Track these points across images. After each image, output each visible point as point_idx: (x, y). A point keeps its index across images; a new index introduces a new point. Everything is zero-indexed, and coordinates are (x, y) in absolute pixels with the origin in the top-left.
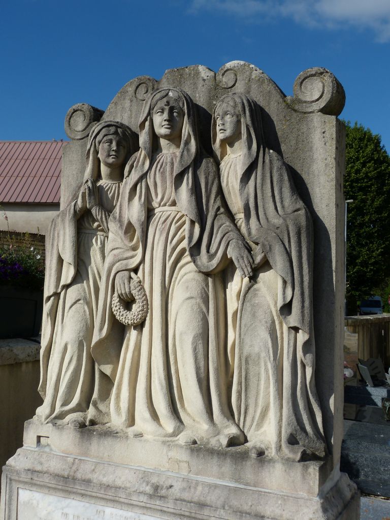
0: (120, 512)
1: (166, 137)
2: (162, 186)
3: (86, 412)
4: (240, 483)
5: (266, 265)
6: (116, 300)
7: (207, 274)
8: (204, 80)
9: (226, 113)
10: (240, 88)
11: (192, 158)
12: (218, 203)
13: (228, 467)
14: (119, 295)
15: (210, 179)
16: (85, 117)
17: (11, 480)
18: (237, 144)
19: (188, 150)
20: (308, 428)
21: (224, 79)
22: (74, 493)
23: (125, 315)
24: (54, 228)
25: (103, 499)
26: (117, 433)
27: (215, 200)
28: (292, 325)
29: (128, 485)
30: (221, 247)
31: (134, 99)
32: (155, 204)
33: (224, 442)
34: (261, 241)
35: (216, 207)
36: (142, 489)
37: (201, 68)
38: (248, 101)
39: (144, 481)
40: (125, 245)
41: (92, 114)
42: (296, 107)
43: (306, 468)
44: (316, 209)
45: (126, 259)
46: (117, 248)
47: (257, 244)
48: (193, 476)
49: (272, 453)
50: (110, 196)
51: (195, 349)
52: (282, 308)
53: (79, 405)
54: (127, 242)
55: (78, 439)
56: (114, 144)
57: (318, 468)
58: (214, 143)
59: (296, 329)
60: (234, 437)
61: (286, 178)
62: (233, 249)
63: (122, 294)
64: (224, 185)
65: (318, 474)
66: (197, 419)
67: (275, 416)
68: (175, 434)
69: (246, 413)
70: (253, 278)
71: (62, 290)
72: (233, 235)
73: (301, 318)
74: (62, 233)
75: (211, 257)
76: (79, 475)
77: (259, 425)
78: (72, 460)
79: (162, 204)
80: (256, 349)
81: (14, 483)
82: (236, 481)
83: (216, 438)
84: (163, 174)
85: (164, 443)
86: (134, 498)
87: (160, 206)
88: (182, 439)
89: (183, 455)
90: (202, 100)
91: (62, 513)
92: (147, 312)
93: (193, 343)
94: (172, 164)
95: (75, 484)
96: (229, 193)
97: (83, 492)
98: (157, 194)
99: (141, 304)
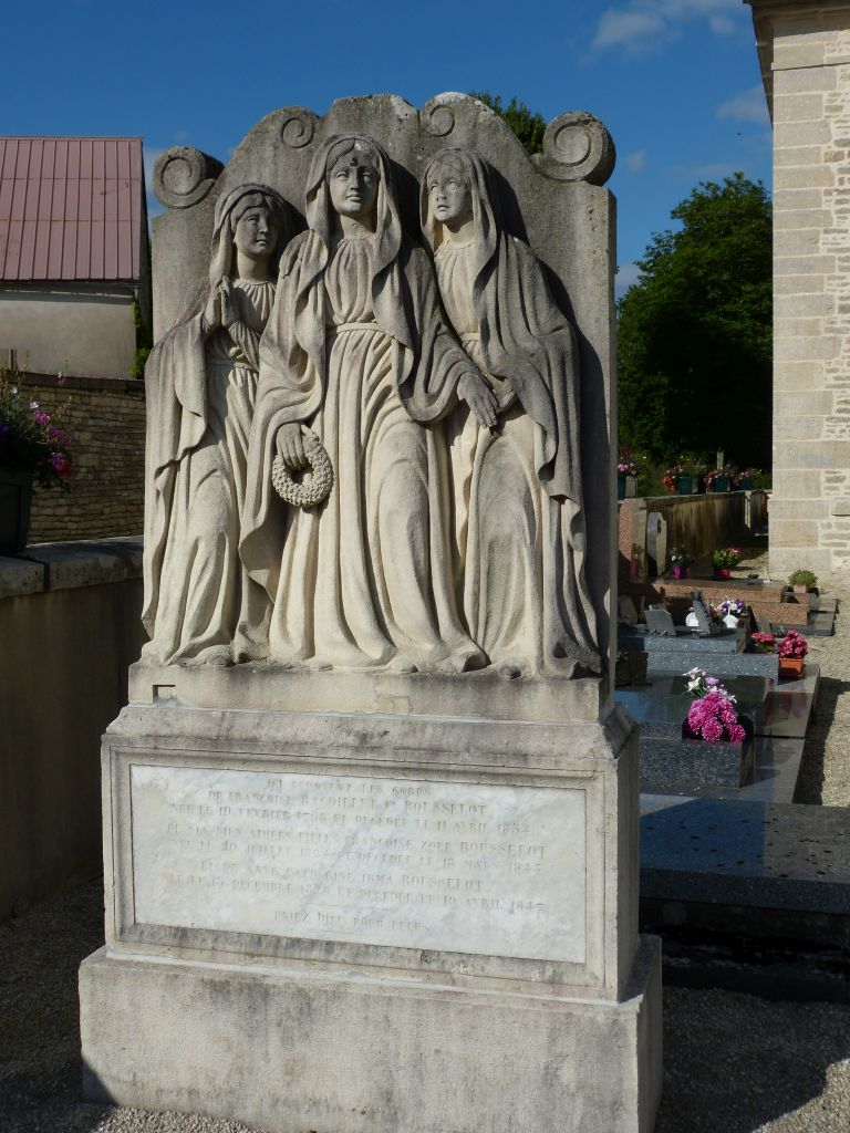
0: (309, 778)
1: (351, 214)
2: (350, 291)
3: (229, 643)
4: (487, 717)
5: (516, 408)
6: (279, 468)
7: (424, 425)
8: (400, 120)
9: (447, 181)
10: (460, 136)
11: (398, 249)
12: (438, 317)
13: (468, 697)
14: (285, 462)
15: (424, 280)
16: (191, 170)
17: (117, 754)
18: (464, 229)
19: (390, 237)
20: (579, 636)
21: (434, 121)
22: (229, 760)
23: (296, 491)
24: (166, 358)
25: (279, 762)
26: (291, 667)
27: (432, 313)
28: (556, 493)
29: (319, 738)
30: (447, 383)
31: (281, 145)
32: (337, 319)
33: (460, 664)
34: (510, 373)
35: (435, 324)
36: (341, 741)
37: (395, 100)
38: (480, 161)
39: (342, 730)
40: (290, 383)
41: (204, 165)
42: (549, 172)
43: (582, 686)
44: (581, 326)
45: (294, 404)
46: (277, 388)
47: (502, 378)
48: (415, 716)
49: (532, 671)
50: (255, 305)
51: (412, 535)
52: (542, 470)
53: (219, 633)
54: (293, 379)
55: (225, 684)
56: (262, 221)
57: (597, 685)
58: (424, 224)
59: (561, 499)
60: (473, 657)
61: (541, 280)
62: (467, 386)
63: (290, 459)
64: (444, 289)
65: (597, 692)
66: (414, 638)
67: (534, 622)
68: (383, 661)
69: (487, 623)
70: (497, 430)
71: (183, 456)
72: (463, 365)
73: (569, 483)
74: (179, 365)
75: (432, 398)
76: (236, 734)
77: (509, 637)
78: (220, 715)
79: (349, 319)
80: (507, 530)
81: (122, 759)
82: (482, 715)
83: (446, 661)
84: (351, 272)
85: (368, 674)
86: (330, 754)
87: (345, 322)
88: (396, 666)
89: (401, 689)
90: (398, 152)
91: (210, 792)
92: (331, 485)
93: (408, 528)
94: (365, 257)
95: (231, 745)
96: (453, 301)
97: (245, 756)
98: (340, 304)
99: (323, 473)
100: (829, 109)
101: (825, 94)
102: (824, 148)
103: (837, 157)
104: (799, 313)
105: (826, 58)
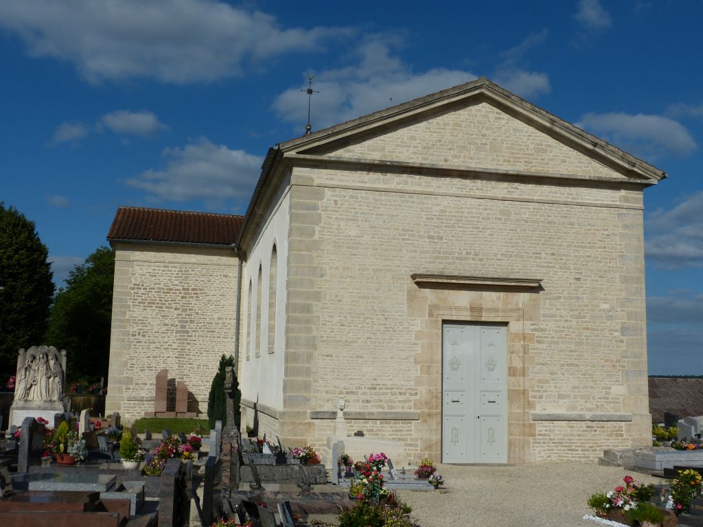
3: (25, 398)
11: (46, 361)
15: (48, 364)
46: (32, 374)
51: (45, 389)
54: (34, 373)
58: (49, 359)
63: (33, 380)
70: (54, 378)
75: (48, 375)
78: (23, 405)
81: (12, 409)
84: (41, 363)
88: (42, 400)
93: (45, 387)
98: (40, 366)
100: (132, 274)
101: (131, 269)
102: (129, 286)
103: (133, 289)
104: (119, 336)
105: (132, 259)
